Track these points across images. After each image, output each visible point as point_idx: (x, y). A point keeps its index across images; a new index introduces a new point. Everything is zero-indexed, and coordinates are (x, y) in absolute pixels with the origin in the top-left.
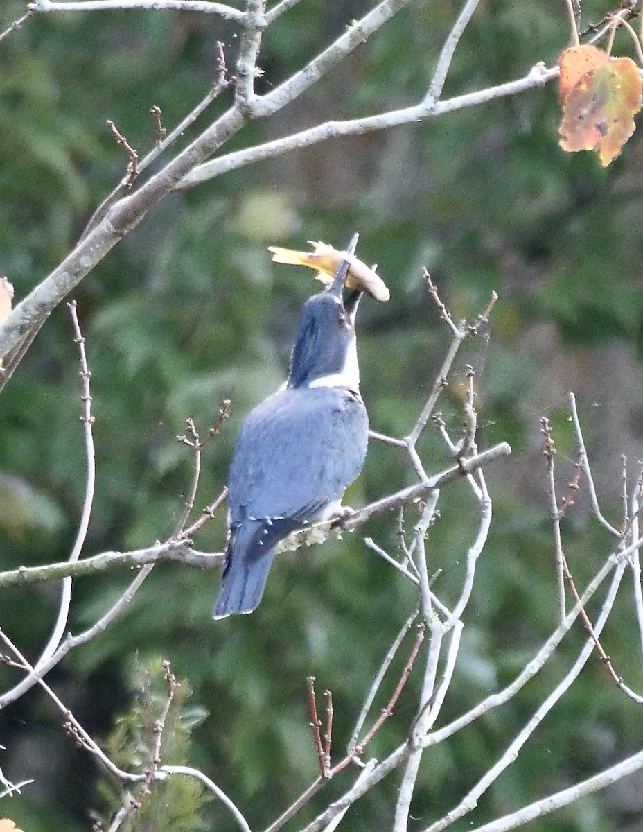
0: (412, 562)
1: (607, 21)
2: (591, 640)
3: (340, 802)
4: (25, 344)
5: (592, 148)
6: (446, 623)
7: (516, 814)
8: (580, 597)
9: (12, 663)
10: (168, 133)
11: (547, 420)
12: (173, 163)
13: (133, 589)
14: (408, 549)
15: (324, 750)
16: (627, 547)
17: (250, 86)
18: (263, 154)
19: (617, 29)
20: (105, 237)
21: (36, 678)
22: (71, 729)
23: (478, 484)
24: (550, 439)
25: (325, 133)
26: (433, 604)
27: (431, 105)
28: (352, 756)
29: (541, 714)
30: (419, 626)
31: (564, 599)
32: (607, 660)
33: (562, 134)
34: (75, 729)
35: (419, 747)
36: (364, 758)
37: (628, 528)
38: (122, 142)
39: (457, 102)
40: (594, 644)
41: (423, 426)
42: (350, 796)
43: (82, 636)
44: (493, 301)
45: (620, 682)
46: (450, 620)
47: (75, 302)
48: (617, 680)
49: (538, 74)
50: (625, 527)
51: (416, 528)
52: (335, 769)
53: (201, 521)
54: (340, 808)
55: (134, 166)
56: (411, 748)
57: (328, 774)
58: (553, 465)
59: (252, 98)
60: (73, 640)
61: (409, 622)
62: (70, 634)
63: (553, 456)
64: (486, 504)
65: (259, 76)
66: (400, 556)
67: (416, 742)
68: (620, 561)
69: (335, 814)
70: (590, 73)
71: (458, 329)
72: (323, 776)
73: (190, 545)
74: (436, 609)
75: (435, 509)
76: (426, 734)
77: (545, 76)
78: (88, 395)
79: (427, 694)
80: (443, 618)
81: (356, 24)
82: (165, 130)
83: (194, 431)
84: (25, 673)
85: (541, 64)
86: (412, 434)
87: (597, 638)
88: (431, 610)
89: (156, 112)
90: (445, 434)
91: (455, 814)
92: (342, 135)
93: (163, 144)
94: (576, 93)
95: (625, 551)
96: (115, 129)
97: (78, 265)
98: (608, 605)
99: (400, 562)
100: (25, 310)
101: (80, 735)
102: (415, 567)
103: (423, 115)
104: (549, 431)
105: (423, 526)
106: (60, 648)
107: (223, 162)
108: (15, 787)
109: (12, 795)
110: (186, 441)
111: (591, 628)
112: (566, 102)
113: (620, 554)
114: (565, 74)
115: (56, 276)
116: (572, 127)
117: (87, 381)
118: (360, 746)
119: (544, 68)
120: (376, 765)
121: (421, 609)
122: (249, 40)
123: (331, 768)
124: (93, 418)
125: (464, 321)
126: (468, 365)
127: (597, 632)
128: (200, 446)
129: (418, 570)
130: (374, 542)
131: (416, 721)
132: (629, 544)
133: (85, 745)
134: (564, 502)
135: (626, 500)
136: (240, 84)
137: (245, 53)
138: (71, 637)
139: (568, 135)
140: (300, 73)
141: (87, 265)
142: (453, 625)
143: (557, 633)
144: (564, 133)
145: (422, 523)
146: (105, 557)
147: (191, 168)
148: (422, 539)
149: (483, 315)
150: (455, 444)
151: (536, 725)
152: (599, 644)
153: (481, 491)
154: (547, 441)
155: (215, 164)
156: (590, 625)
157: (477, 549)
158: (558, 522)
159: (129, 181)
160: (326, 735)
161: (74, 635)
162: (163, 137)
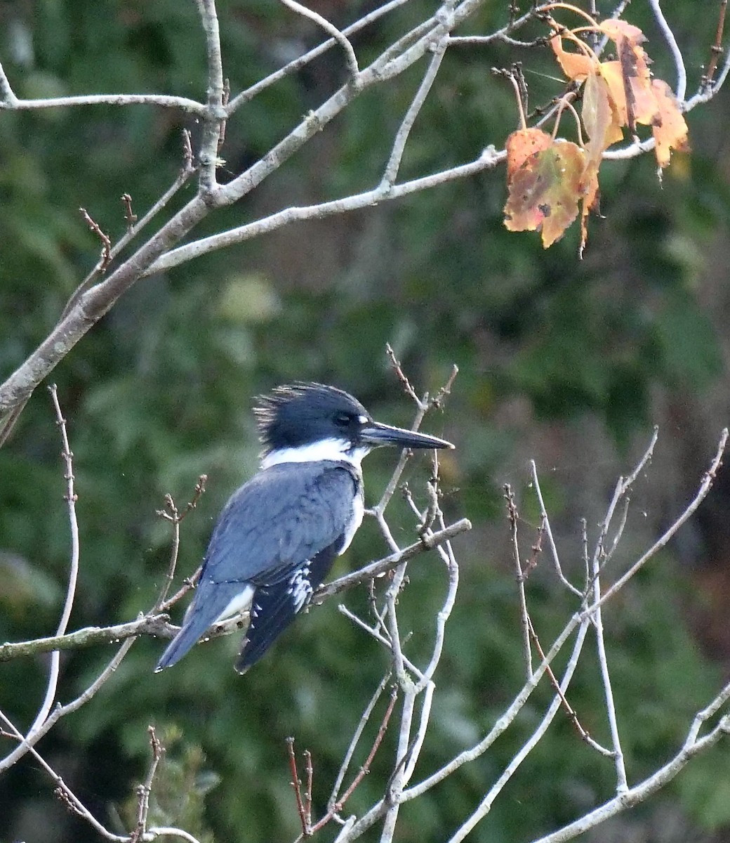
0: (384, 627)
1: (553, 105)
2: (558, 696)
4: (8, 426)
5: (535, 229)
6: (418, 684)
8: (545, 655)
9: (4, 732)
10: (139, 219)
11: (509, 486)
12: (141, 251)
13: (117, 660)
14: (380, 615)
15: (305, 808)
16: (589, 606)
17: (212, 175)
18: (227, 240)
19: (562, 112)
20: (77, 324)
21: (29, 747)
22: (62, 794)
23: (445, 551)
24: (512, 504)
25: (287, 219)
26: (406, 667)
27: (388, 189)
28: (332, 813)
29: (511, 769)
30: (392, 686)
31: (531, 657)
32: (573, 715)
33: (507, 213)
34: (66, 794)
35: (396, 803)
36: (345, 817)
37: (590, 588)
38: (95, 228)
39: (412, 185)
40: (561, 700)
41: (390, 496)
43: (71, 704)
44: (455, 375)
45: (586, 736)
46: (422, 680)
47: (55, 385)
48: (584, 733)
49: (489, 156)
50: (587, 588)
51: (388, 594)
52: (316, 827)
53: (182, 592)
55: (107, 252)
56: (388, 804)
57: (310, 832)
58: (516, 529)
59: (215, 186)
60: (63, 709)
61: (383, 683)
62: (59, 703)
63: (516, 521)
64: (453, 569)
65: (221, 165)
66: (372, 621)
67: (393, 798)
68: (584, 620)
70: (536, 154)
71: (421, 401)
72: (305, 834)
73: (166, 620)
74: (408, 671)
75: (405, 575)
76: (402, 789)
77: (495, 159)
78: (71, 474)
79: (402, 752)
80: (416, 679)
81: (313, 114)
82: (136, 216)
83: (173, 505)
84: (18, 742)
85: (491, 147)
86: (380, 503)
87: (563, 694)
88: (404, 671)
89: (127, 200)
90: (412, 504)
92: (302, 220)
93: (134, 230)
94: (522, 174)
95: (588, 610)
96: (87, 217)
97: (53, 351)
98: (573, 663)
99: (373, 628)
100: (3, 395)
101: (71, 800)
102: (387, 632)
103: (379, 199)
104: (512, 497)
105: (394, 591)
106: (50, 717)
110: (166, 515)
111: (557, 685)
112: (512, 181)
113: (583, 613)
114: (513, 157)
115: (32, 362)
116: (516, 206)
117: (70, 461)
118: (339, 803)
119: (494, 151)
120: (355, 822)
121: (395, 672)
122: (211, 132)
123: (312, 825)
124: (76, 496)
125: (427, 393)
127: (563, 689)
128: (179, 520)
129: (389, 633)
130: (347, 608)
131: (393, 779)
132: (591, 602)
133: (76, 809)
134: (527, 564)
135: (587, 562)
136: (203, 174)
137: (207, 144)
138: (60, 706)
139: (512, 214)
140: (260, 162)
141: (61, 351)
142: (425, 686)
143: (524, 690)
144: (509, 212)
145: (393, 588)
146: (86, 632)
147: (159, 255)
148: (393, 603)
149: (444, 387)
150: (421, 512)
151: (507, 779)
152: (565, 700)
153: (448, 558)
154: (510, 506)
155: (181, 251)
156: (556, 682)
157: (446, 612)
158: (522, 583)
159: (102, 267)
160: (307, 794)
161: (63, 705)
162: (135, 223)
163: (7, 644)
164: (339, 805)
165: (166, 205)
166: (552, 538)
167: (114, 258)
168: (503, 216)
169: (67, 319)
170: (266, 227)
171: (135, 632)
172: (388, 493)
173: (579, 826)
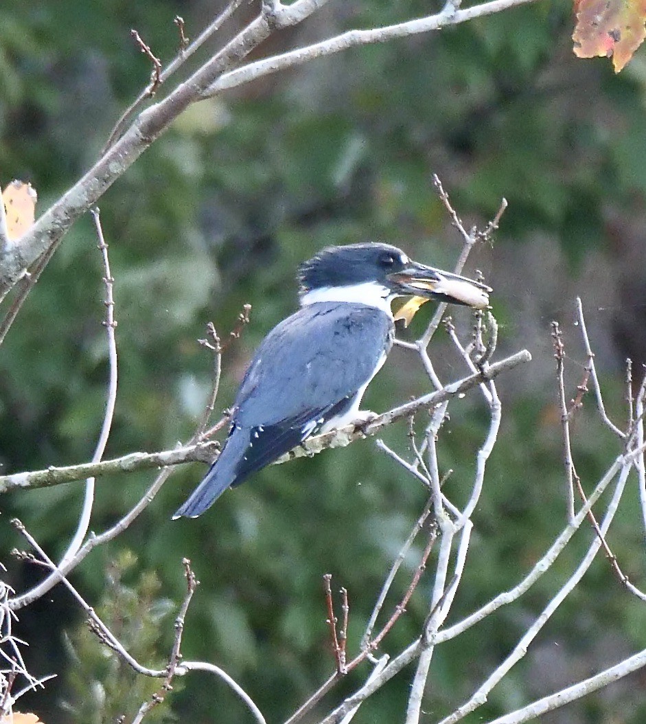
0: (423, 464)
2: (598, 539)
3: (354, 697)
5: (605, 55)
6: (457, 523)
7: (525, 709)
9: (36, 561)
10: (190, 42)
11: (557, 324)
12: (201, 71)
13: (154, 489)
14: (419, 451)
15: (341, 647)
16: (632, 449)
18: (289, 62)
20: (134, 144)
21: (61, 576)
22: (93, 625)
24: (560, 343)
25: (349, 41)
26: (444, 505)
27: (452, 13)
28: (366, 652)
29: (548, 612)
30: (432, 525)
31: (573, 499)
32: (613, 559)
33: (576, 41)
34: (97, 625)
35: (432, 643)
36: (378, 656)
37: (633, 430)
38: (146, 51)
39: (477, 9)
40: (600, 543)
41: (434, 331)
42: (364, 691)
43: (105, 534)
44: (504, 208)
45: (626, 580)
46: (460, 519)
47: (98, 209)
48: (623, 578)
50: (631, 429)
51: (428, 430)
52: (350, 665)
53: (221, 423)
54: (354, 703)
55: (157, 75)
56: (424, 644)
57: (344, 670)
58: (563, 368)
59: (279, 6)
60: (97, 539)
61: (421, 521)
62: (93, 533)
63: (562, 359)
64: (496, 407)
66: (411, 457)
67: (429, 638)
68: (627, 462)
69: (350, 709)
71: (469, 235)
72: (339, 671)
73: (216, 447)
74: (447, 509)
75: (446, 412)
76: (437, 631)
78: (111, 300)
80: (453, 518)
82: (188, 39)
83: (215, 334)
84: (48, 571)
86: (424, 338)
87: (603, 537)
88: (442, 510)
89: (179, 22)
90: (456, 339)
91: (465, 709)
92: (365, 43)
93: (185, 54)
94: (590, 1)
95: (631, 453)
96: (139, 39)
97: (108, 171)
98: (614, 505)
99: (412, 464)
100: (55, 215)
101: (103, 631)
102: (426, 469)
103: (444, 23)
104: (559, 335)
105: (434, 428)
106: (84, 546)
107: (249, 70)
108: (39, 682)
109: (35, 690)
110: (207, 344)
111: (598, 527)
112: (580, 9)
113: (627, 456)
115: (86, 181)
116: (586, 34)
117: (110, 287)
118: (374, 642)
120: (389, 661)
121: (432, 509)
123: (347, 663)
124: (116, 323)
125: (475, 228)
126: (478, 271)
127: (603, 531)
128: (221, 350)
129: (429, 471)
130: (385, 443)
131: (429, 619)
132: (635, 446)
133: (107, 641)
134: (574, 404)
135: (631, 403)
138: (95, 536)
139: (581, 41)
141: (115, 172)
142: (463, 525)
143: (565, 532)
144: (578, 40)
145: (434, 425)
146: (133, 458)
147: (220, 75)
148: (433, 440)
149: (492, 221)
150: (464, 347)
151: (544, 622)
152: (605, 543)
153: (491, 394)
154: (557, 344)
155: (241, 72)
156: (597, 524)
157: (487, 451)
158: (567, 423)
159: (153, 90)
160: (342, 632)
161: (98, 533)
162: (186, 46)
163: (52, 468)
164: (374, 644)
165: (219, 29)
166: (596, 377)
167: (165, 82)
168: (572, 43)
169: (122, 138)
170: (328, 49)
171: (183, 459)
172: (432, 327)
173: (616, 672)
